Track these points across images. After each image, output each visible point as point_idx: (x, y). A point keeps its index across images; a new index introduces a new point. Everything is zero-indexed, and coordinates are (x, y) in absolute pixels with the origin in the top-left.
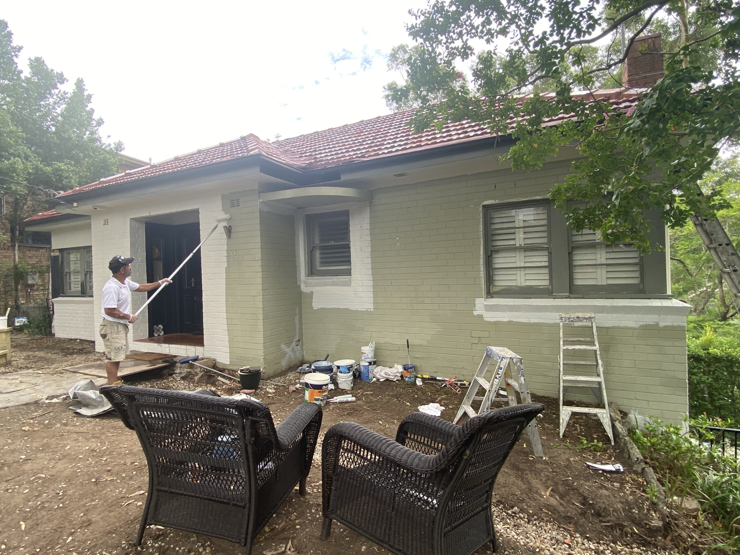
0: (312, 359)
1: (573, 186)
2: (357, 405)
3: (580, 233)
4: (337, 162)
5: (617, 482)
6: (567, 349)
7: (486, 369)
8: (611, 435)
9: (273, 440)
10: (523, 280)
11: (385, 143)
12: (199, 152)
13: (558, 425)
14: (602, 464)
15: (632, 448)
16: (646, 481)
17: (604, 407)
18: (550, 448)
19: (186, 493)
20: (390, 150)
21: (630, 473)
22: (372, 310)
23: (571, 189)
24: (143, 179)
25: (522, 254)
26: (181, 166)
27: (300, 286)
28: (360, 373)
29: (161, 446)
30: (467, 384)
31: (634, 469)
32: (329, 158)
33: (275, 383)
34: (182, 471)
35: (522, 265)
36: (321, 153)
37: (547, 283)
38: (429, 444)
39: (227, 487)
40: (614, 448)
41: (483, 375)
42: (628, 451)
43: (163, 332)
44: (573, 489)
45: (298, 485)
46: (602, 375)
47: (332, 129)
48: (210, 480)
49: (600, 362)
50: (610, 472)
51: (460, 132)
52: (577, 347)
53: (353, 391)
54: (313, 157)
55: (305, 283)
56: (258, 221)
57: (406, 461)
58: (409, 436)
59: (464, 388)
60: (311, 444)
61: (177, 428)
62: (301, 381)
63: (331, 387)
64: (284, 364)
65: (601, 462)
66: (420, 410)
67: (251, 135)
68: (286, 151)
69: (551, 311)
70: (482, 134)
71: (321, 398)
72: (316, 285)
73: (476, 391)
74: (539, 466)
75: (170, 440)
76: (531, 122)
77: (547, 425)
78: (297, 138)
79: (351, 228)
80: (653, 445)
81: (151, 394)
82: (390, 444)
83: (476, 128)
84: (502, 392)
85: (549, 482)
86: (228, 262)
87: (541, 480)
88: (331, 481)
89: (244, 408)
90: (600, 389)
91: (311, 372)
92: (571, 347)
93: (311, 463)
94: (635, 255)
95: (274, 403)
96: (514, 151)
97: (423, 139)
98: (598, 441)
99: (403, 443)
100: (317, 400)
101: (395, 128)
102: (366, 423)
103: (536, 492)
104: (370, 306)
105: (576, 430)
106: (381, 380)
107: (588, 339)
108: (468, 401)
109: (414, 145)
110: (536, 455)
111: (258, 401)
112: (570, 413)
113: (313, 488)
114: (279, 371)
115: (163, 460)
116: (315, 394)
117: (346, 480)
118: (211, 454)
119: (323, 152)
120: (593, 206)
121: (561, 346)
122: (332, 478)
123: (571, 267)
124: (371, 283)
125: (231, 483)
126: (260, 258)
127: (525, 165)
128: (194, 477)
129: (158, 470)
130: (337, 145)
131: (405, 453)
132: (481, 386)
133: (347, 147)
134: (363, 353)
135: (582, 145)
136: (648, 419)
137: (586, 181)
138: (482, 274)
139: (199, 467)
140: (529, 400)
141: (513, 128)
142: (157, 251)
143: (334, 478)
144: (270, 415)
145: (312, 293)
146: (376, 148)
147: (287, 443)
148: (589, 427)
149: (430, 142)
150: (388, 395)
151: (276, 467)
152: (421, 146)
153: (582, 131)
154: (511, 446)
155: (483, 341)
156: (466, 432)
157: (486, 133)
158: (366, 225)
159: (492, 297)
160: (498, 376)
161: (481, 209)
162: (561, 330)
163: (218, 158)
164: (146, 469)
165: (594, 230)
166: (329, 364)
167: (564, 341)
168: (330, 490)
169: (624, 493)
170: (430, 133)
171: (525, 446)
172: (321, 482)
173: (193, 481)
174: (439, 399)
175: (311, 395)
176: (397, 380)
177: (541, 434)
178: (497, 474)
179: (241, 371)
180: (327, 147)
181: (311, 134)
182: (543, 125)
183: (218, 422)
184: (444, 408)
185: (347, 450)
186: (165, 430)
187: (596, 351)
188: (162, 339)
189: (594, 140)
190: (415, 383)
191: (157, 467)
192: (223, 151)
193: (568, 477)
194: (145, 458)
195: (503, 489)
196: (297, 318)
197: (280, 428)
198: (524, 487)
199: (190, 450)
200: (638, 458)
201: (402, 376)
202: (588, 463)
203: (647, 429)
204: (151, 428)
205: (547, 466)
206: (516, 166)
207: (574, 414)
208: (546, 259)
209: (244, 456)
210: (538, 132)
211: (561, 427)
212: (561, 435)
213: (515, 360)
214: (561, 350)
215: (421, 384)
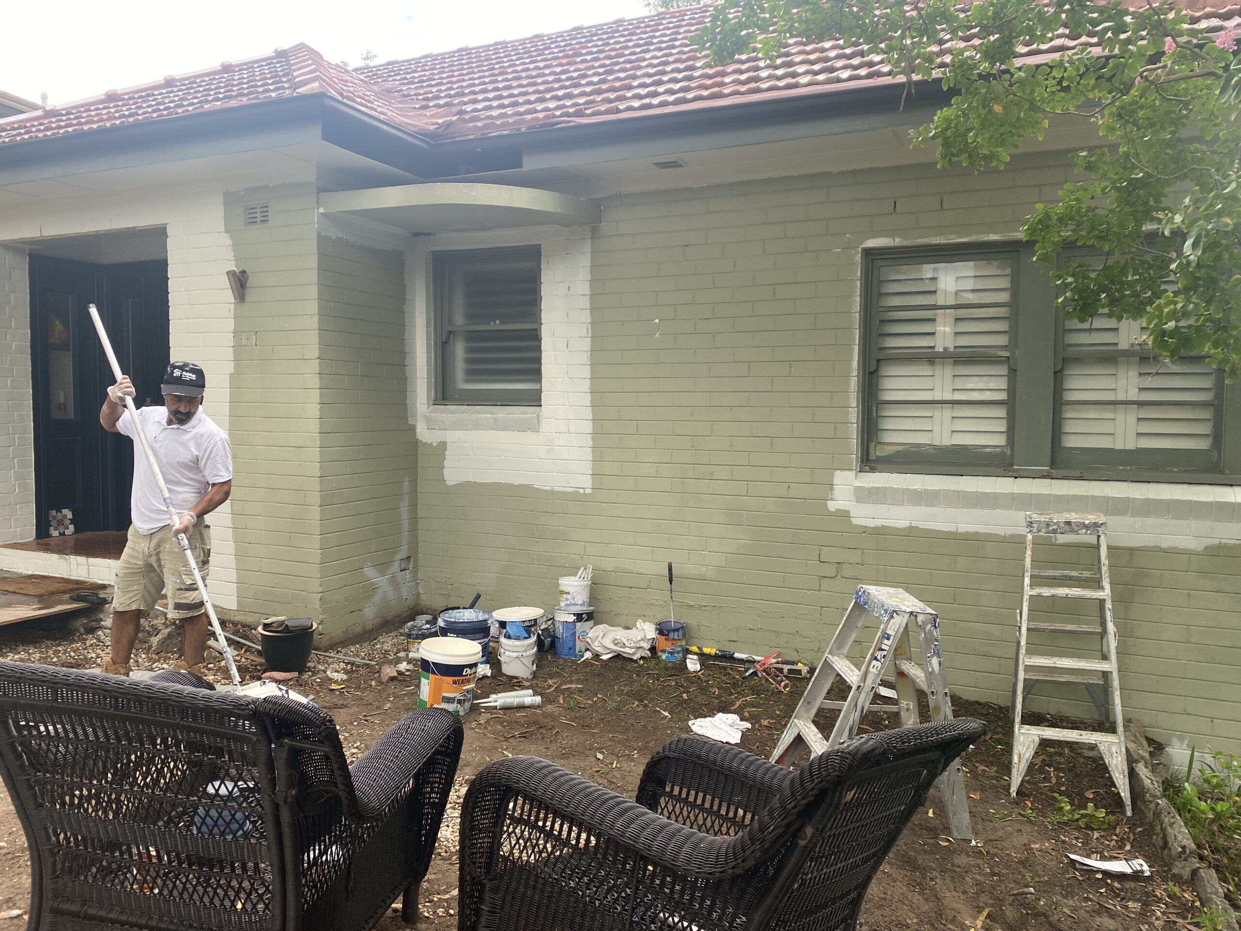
0: (439, 603)
1: (1078, 212)
2: (545, 715)
3: (1086, 325)
4: (515, 123)
5: (1135, 901)
6: (1039, 596)
7: (853, 636)
8: (1125, 793)
9: (343, 795)
10: (946, 433)
11: (635, 83)
12: (169, 83)
13: (1007, 768)
14: (1103, 858)
15: (1171, 825)
16: (1200, 900)
17: (1113, 730)
18: (986, 819)
19: (123, 918)
20: (646, 101)
21: (1165, 880)
22: (588, 491)
23: (1071, 219)
24: (24, 144)
25: (948, 371)
26: (124, 116)
27: (413, 429)
28: (554, 638)
29: (63, 804)
30: (805, 670)
31: (1175, 871)
32: (495, 113)
33: (347, 659)
34: (114, 866)
35: (948, 396)
36: (476, 101)
37: (1000, 440)
38: (715, 808)
39: (227, 903)
40: (1132, 824)
41: (845, 650)
42: (1163, 830)
43: (72, 528)
44: (1037, 915)
45: (401, 898)
46: (1113, 656)
47: (504, 44)
48: (185, 888)
49: (1111, 627)
50: (1121, 877)
51: (816, 67)
52: (1062, 591)
53: (535, 683)
54: (455, 109)
55: (428, 420)
56: (313, 261)
57: (663, 851)
58: (668, 789)
59: (798, 680)
60: (433, 805)
61: (104, 764)
62: (411, 655)
63: (484, 670)
64: (370, 613)
65: (1101, 853)
66: (694, 728)
67: (302, 47)
68: (389, 91)
69: (1008, 507)
70: (869, 76)
71: (458, 696)
72: (455, 427)
73: (827, 687)
74: (962, 860)
75: (85, 792)
76: (990, 53)
77: (982, 768)
78: (418, 61)
79: (546, 291)
80: (1218, 816)
81: (36, 680)
82: (626, 810)
83: (856, 61)
84: (885, 692)
85: (984, 898)
86: (237, 359)
87: (964, 892)
88: (481, 892)
89: (272, 718)
90: (1105, 688)
91: (435, 634)
92: (1046, 592)
93: (433, 847)
94: (1207, 383)
95: (343, 706)
96: (947, 120)
97: (727, 80)
98: (1096, 807)
99: (653, 807)
100: (449, 700)
101: (660, 49)
102: (564, 756)
103: (953, 920)
104: (585, 483)
105: (1047, 779)
106: (604, 657)
107: (1086, 574)
108: (808, 711)
109: (705, 93)
110: (955, 834)
111: (304, 700)
112: (1037, 740)
113: (436, 905)
114: (358, 629)
115: (66, 838)
116: (445, 686)
117: (516, 890)
118: (188, 827)
119: (480, 97)
120: (1123, 262)
121: (1027, 588)
122: (483, 886)
123: (1058, 403)
124: (588, 426)
125: (237, 895)
126: (316, 354)
127: (970, 157)
128: (145, 881)
129: (54, 864)
130: (514, 83)
131: (659, 832)
132: (838, 675)
133: (541, 88)
134: (562, 592)
135: (1106, 112)
136: (1209, 759)
137: (1110, 202)
138: (853, 415)
139: (159, 856)
140: (948, 709)
141: (943, 65)
142: (59, 326)
143: (488, 885)
144: (336, 734)
145: (443, 445)
146: (612, 96)
147: (375, 804)
148: (1077, 775)
149: (743, 89)
150: (620, 693)
151: (348, 858)
152: (720, 96)
153: (1110, 79)
154: (905, 817)
155: (847, 571)
156: (809, 786)
157: (879, 74)
158: (582, 287)
159: (873, 470)
160: (879, 654)
161: (858, 258)
162: (1029, 552)
163: (218, 99)
164: (26, 858)
165: (1120, 318)
166: (481, 617)
167: (1032, 577)
168: (478, 912)
169: (1150, 924)
170: (744, 67)
171: (931, 814)
172: (456, 892)
173: (141, 889)
174: (738, 703)
175: (436, 690)
176: (642, 658)
177: (968, 788)
178: (869, 879)
179: (266, 626)
180: (490, 87)
181: (451, 54)
182: (1018, 62)
183: (207, 750)
184: (749, 726)
185: (518, 821)
186: (73, 768)
187: (1102, 602)
188: (71, 543)
189: (1133, 102)
190: (683, 666)
191: (53, 855)
192: (229, 84)
193: (1027, 886)
194: (22, 832)
195: (878, 913)
196: (405, 504)
197: (359, 769)
198: (926, 908)
199: (134, 815)
200: (1184, 847)
201: (653, 649)
202: (1073, 856)
203: (1207, 781)
204: (37, 761)
205: (981, 862)
206: (948, 155)
207: (1044, 743)
208: (1003, 384)
209: (270, 833)
210: (1007, 76)
211: (1014, 772)
212: (1014, 790)
213: (920, 618)
214: (1026, 597)
215: (698, 667)
